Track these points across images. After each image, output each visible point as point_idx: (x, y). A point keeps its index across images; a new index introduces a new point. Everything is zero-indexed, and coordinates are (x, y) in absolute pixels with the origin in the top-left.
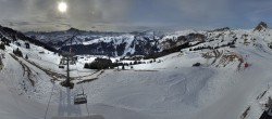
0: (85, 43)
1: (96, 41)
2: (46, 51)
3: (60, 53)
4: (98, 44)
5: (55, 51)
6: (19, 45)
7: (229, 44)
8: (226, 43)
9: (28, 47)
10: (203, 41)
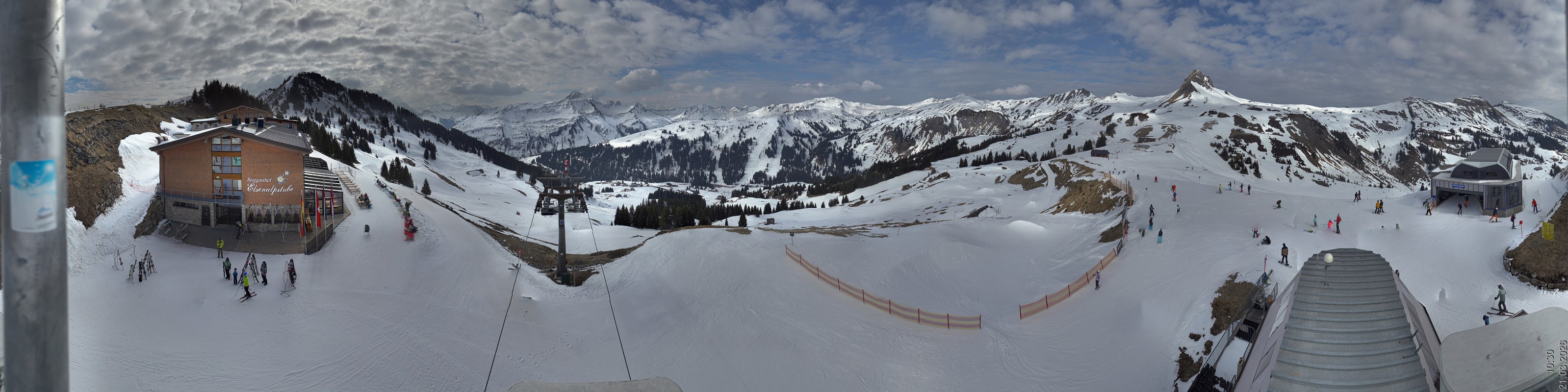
0: (617, 143)
1: (653, 136)
2: (491, 168)
3: (535, 174)
4: (660, 147)
5: (520, 169)
6: (401, 146)
7: (1088, 146)
8: (1077, 141)
9: (430, 153)
10: (1005, 136)
